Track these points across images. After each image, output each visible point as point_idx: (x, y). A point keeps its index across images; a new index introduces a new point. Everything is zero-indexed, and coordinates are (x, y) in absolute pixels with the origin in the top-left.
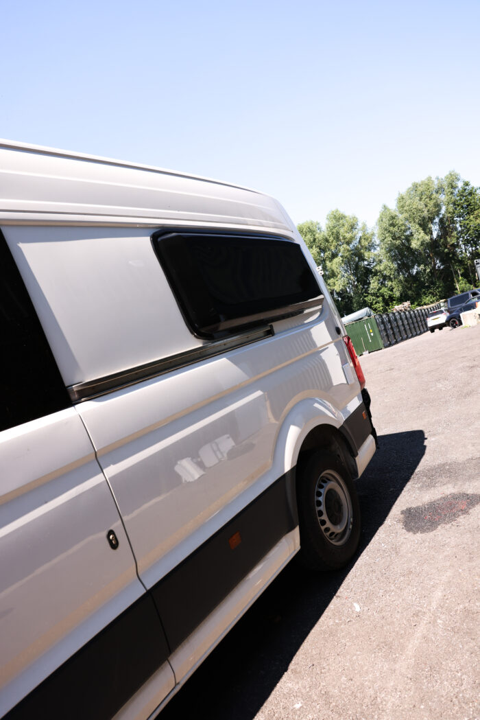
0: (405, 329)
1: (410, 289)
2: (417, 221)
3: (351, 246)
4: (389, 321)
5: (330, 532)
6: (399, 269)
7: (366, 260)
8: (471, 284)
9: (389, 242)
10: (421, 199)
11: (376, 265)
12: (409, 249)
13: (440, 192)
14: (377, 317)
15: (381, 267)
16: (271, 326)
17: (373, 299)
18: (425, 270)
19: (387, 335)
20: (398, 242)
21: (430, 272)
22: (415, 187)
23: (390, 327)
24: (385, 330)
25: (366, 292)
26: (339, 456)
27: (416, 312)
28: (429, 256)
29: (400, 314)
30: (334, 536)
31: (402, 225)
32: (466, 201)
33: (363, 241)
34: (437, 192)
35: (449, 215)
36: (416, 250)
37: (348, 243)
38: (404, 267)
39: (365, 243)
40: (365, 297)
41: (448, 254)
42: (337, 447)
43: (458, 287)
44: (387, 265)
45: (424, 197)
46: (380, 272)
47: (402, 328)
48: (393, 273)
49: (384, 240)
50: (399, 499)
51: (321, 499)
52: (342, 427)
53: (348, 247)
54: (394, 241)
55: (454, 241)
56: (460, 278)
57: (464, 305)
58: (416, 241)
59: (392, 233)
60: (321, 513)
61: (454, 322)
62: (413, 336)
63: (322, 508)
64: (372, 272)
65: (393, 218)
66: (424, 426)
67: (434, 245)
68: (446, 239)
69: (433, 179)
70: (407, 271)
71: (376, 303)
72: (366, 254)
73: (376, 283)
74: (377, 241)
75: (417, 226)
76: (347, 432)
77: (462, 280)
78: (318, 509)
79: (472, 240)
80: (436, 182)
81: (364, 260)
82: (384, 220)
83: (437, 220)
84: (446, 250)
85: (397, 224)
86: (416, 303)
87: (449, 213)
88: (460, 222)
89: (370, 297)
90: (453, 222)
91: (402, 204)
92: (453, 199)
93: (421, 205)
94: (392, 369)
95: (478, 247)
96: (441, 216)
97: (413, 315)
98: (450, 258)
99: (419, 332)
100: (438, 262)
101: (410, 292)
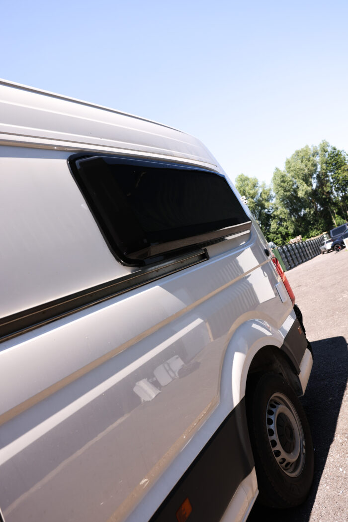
0: (300, 256)
1: (300, 226)
2: (301, 177)
3: (255, 199)
4: (289, 251)
5: (285, 463)
6: (290, 214)
7: (266, 208)
8: (344, 219)
9: (282, 194)
10: (302, 162)
11: (274, 211)
12: (297, 198)
13: (315, 155)
14: (279, 248)
15: (278, 213)
16: (205, 250)
17: (274, 236)
18: (310, 212)
19: (288, 261)
20: (288, 193)
21: (314, 213)
22: (298, 153)
23: (289, 255)
24: (286, 257)
25: (269, 231)
26: (281, 374)
27: (307, 242)
28: (311, 202)
29: (295, 245)
30: (289, 466)
31: (291, 181)
32: (335, 161)
33: (263, 195)
34: (313, 156)
35: (324, 171)
36: (303, 198)
37: (252, 197)
38: (294, 211)
39: (265, 196)
40: (268, 235)
41: (325, 199)
42: (279, 365)
43: (335, 222)
44: (282, 211)
45: (304, 160)
46: (277, 216)
47: (298, 255)
48: (287, 216)
49: (278, 193)
50: (341, 410)
51: (273, 427)
52: (283, 345)
53: (252, 200)
54: (285, 193)
55: (329, 190)
56: (336, 215)
57: (343, 234)
58: (301, 192)
59: (283, 187)
60: (274, 443)
61: (338, 247)
62: (306, 261)
63: (275, 437)
64: (271, 217)
65: (283, 176)
66: (342, 332)
67: (314, 193)
68: (323, 189)
69: (310, 147)
70: (297, 213)
71: (276, 239)
72: (266, 204)
73: (275, 225)
74: (273, 194)
75: (301, 181)
76: (289, 350)
77: (338, 217)
78: (271, 438)
79: (342, 188)
80: (312, 149)
81: (265, 208)
82: (277, 178)
83: (315, 176)
84: (324, 196)
85: (287, 181)
86: (306, 237)
87: (324, 170)
88: (332, 175)
89: (272, 235)
90: (327, 176)
91: (288, 166)
92: (325, 160)
93: (303, 166)
94: (300, 286)
95: (346, 192)
96: (318, 173)
97: (305, 245)
98: (326, 201)
99: (310, 257)
100: (318, 205)
101: (300, 229)
